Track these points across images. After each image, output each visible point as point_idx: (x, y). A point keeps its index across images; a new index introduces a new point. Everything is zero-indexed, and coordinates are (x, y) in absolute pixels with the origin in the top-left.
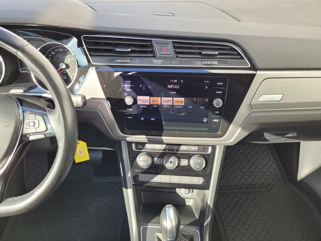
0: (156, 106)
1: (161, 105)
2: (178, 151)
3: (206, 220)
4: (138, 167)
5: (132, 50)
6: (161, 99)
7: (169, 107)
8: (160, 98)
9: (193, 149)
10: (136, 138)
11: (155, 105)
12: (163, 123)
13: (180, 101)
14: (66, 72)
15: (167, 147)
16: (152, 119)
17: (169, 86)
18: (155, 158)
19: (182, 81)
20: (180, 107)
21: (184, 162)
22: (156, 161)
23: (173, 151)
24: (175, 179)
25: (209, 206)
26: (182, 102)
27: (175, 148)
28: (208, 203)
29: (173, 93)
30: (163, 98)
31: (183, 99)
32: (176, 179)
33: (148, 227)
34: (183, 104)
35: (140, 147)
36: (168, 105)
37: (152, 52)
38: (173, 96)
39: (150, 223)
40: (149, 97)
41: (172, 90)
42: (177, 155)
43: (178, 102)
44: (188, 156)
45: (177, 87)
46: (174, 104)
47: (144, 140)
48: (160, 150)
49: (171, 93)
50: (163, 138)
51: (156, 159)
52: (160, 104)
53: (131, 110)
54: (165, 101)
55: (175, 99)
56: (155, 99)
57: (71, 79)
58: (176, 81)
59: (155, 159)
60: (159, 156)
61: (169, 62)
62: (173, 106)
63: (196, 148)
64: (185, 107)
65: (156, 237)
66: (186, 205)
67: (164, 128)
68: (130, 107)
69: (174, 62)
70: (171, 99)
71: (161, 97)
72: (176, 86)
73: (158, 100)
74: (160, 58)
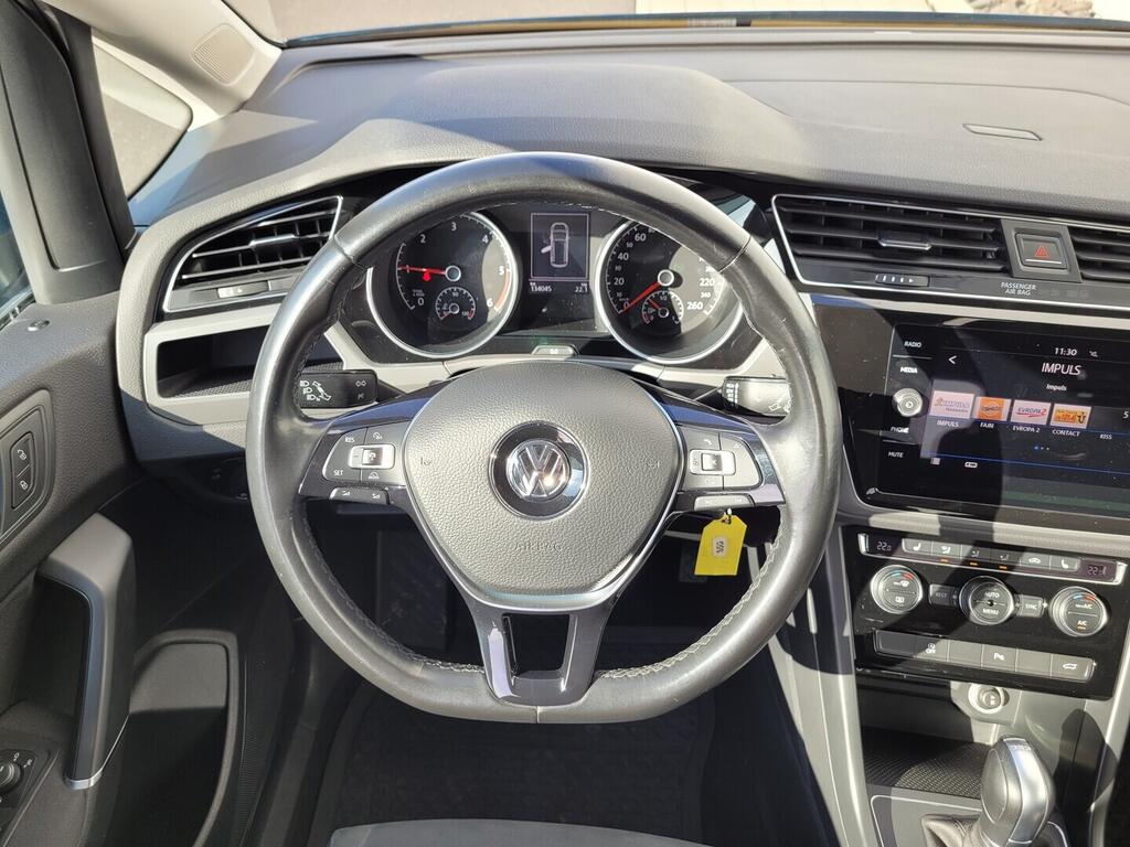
0: (991, 426)
1: (1009, 424)
2: (1011, 568)
3: (1097, 797)
4: (874, 609)
5: (934, 248)
6: (1012, 405)
7: (1033, 430)
8: (1009, 401)
9: (1065, 566)
10: (900, 518)
11: (988, 422)
12: (1006, 479)
13: (1074, 416)
14: (669, 297)
15: (976, 554)
16: (969, 465)
17: (1047, 368)
18: (931, 586)
19: (1094, 354)
20: (1071, 433)
21: (1032, 607)
22: (934, 594)
23: (997, 567)
24: (996, 655)
25: (1109, 749)
26: (1081, 418)
27: (1004, 557)
28: (1107, 740)
29: (1055, 388)
30: (1019, 404)
31: (1087, 410)
32: (1002, 658)
33: (892, 798)
34: (1084, 426)
35: (882, 546)
36: (1031, 426)
37: (1003, 256)
38: (1054, 398)
39: (894, 786)
40: (972, 396)
41: (1057, 378)
42: (1008, 582)
43: (1066, 417)
44: (1046, 589)
45: (1074, 371)
46: (1053, 423)
47: (931, 526)
48: (951, 560)
49: (1049, 387)
50: (996, 525)
51: (936, 589)
52: (1004, 419)
53: (906, 430)
54: (1027, 413)
55: (1058, 406)
56: (993, 402)
57: (680, 319)
58: (1072, 352)
59: (933, 588)
60: (948, 580)
61: (1055, 292)
62: (1047, 429)
63: (1076, 564)
64: (1087, 436)
65: (926, 831)
66: (972, 742)
67: (1005, 494)
68: (905, 422)
69: (1071, 294)
70: (1047, 406)
71: (1013, 397)
72: (1070, 368)
73: (1000, 409)
74: (1028, 278)
